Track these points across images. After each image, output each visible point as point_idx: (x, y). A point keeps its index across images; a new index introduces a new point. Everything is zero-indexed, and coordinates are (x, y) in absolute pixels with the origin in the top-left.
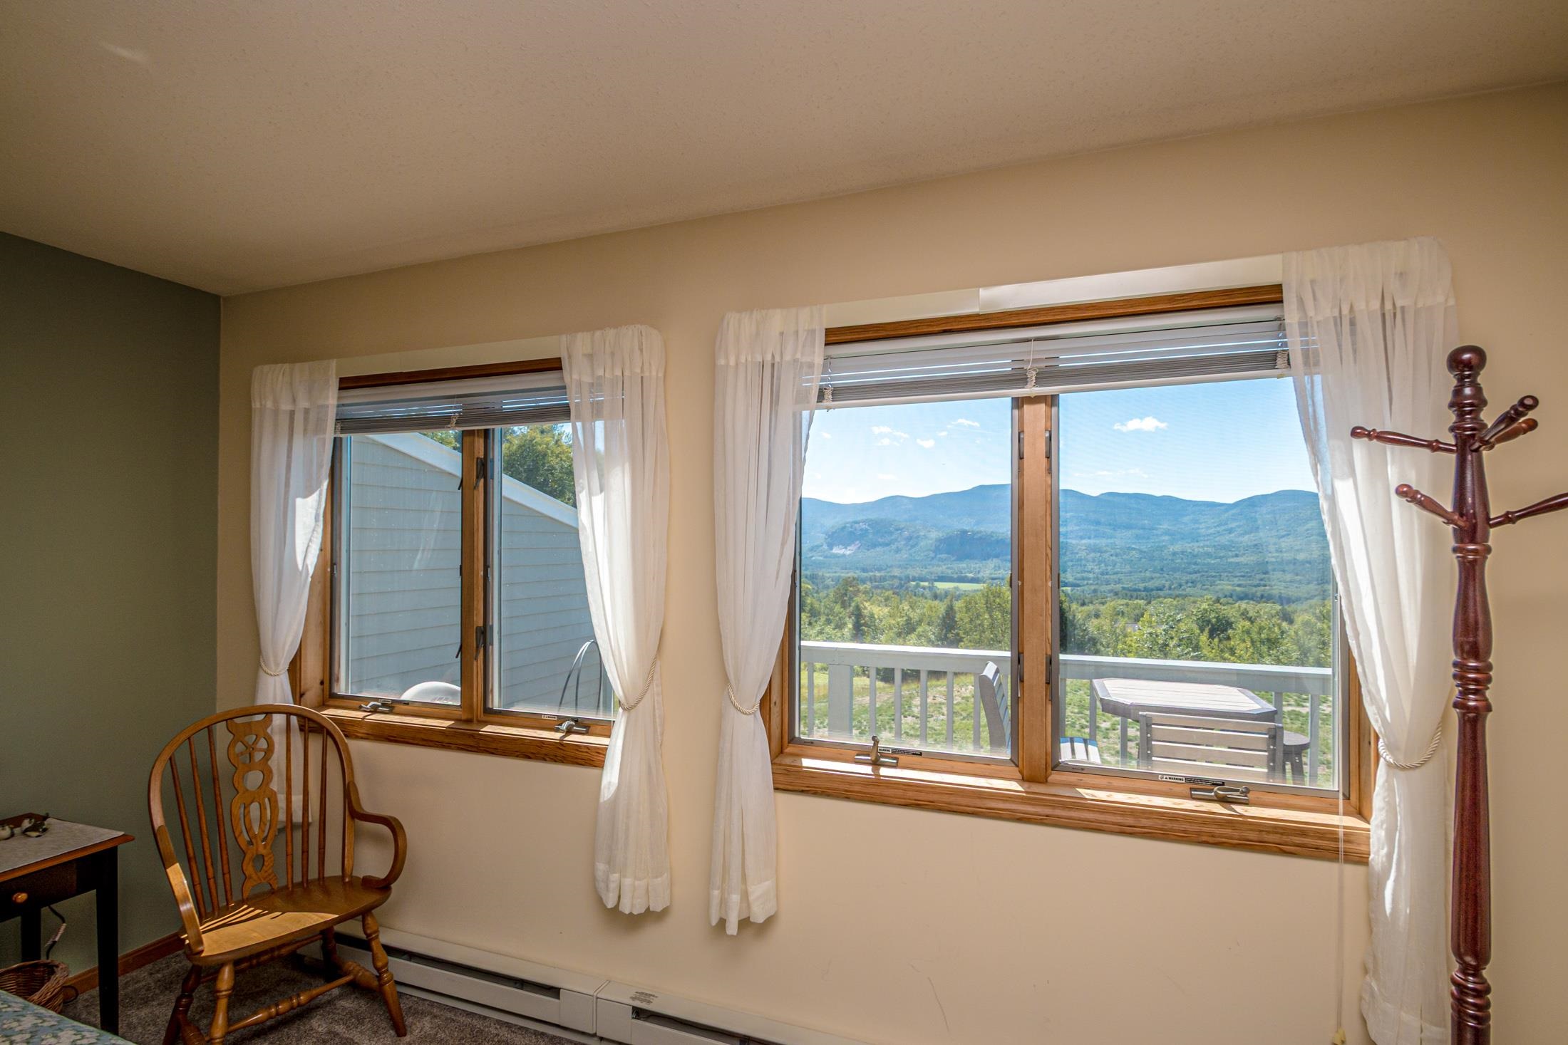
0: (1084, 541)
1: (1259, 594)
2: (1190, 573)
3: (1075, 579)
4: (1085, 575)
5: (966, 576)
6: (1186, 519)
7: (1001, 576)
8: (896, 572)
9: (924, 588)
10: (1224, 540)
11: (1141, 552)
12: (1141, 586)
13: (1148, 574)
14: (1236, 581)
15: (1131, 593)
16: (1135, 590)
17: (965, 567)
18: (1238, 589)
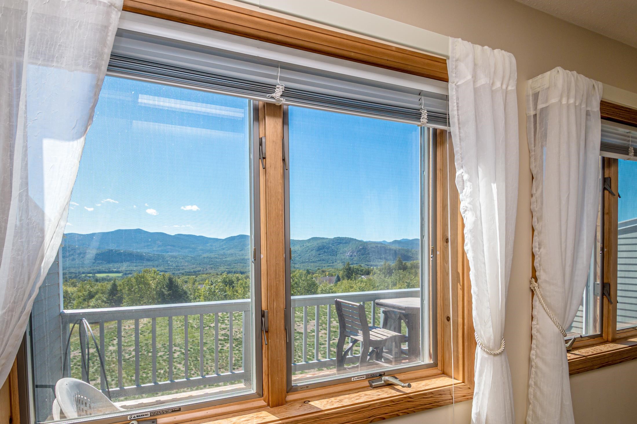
0: (168, 254)
1: (233, 271)
2: (210, 265)
3: (165, 269)
4: (170, 267)
5: (113, 270)
6: (208, 245)
7: (130, 269)
8: (73, 270)
9: (90, 277)
10: (222, 252)
11: (192, 257)
12: (192, 270)
13: (194, 266)
14: (226, 267)
15: (189, 274)
16: (190, 272)
17: (112, 266)
18: (227, 270)
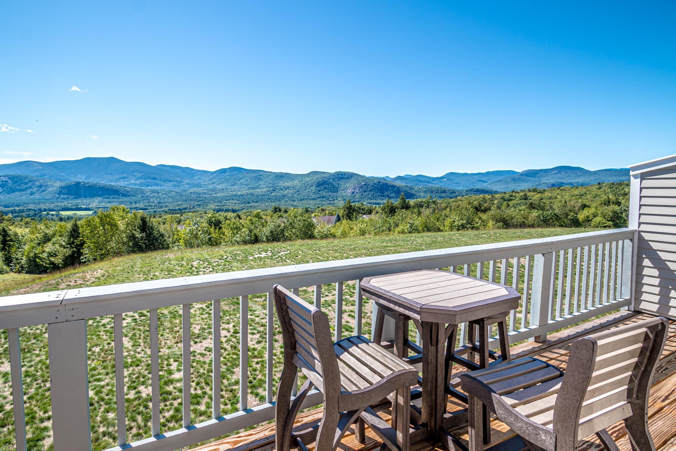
0: (148, 188)
1: (224, 209)
2: (198, 201)
3: (145, 206)
4: (150, 204)
5: (81, 207)
6: (195, 178)
7: (103, 206)
8: (31, 207)
9: (53, 215)
10: (211, 187)
11: (177, 192)
12: (177, 208)
13: (180, 203)
14: (216, 204)
15: (173, 212)
16: (174, 210)
17: (82, 202)
18: (217, 207)
